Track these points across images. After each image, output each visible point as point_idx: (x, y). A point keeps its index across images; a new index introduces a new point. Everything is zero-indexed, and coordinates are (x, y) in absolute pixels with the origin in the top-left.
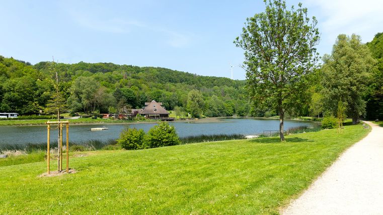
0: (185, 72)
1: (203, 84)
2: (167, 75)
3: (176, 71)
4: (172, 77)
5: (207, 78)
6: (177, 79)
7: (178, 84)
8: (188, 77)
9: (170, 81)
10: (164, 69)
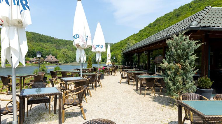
0: (49, 36)
1: (60, 44)
2: (38, 37)
3: (43, 35)
4: (42, 39)
5: (62, 41)
6: (45, 40)
7: (46, 43)
8: (51, 39)
9: (41, 41)
10: (36, 33)
